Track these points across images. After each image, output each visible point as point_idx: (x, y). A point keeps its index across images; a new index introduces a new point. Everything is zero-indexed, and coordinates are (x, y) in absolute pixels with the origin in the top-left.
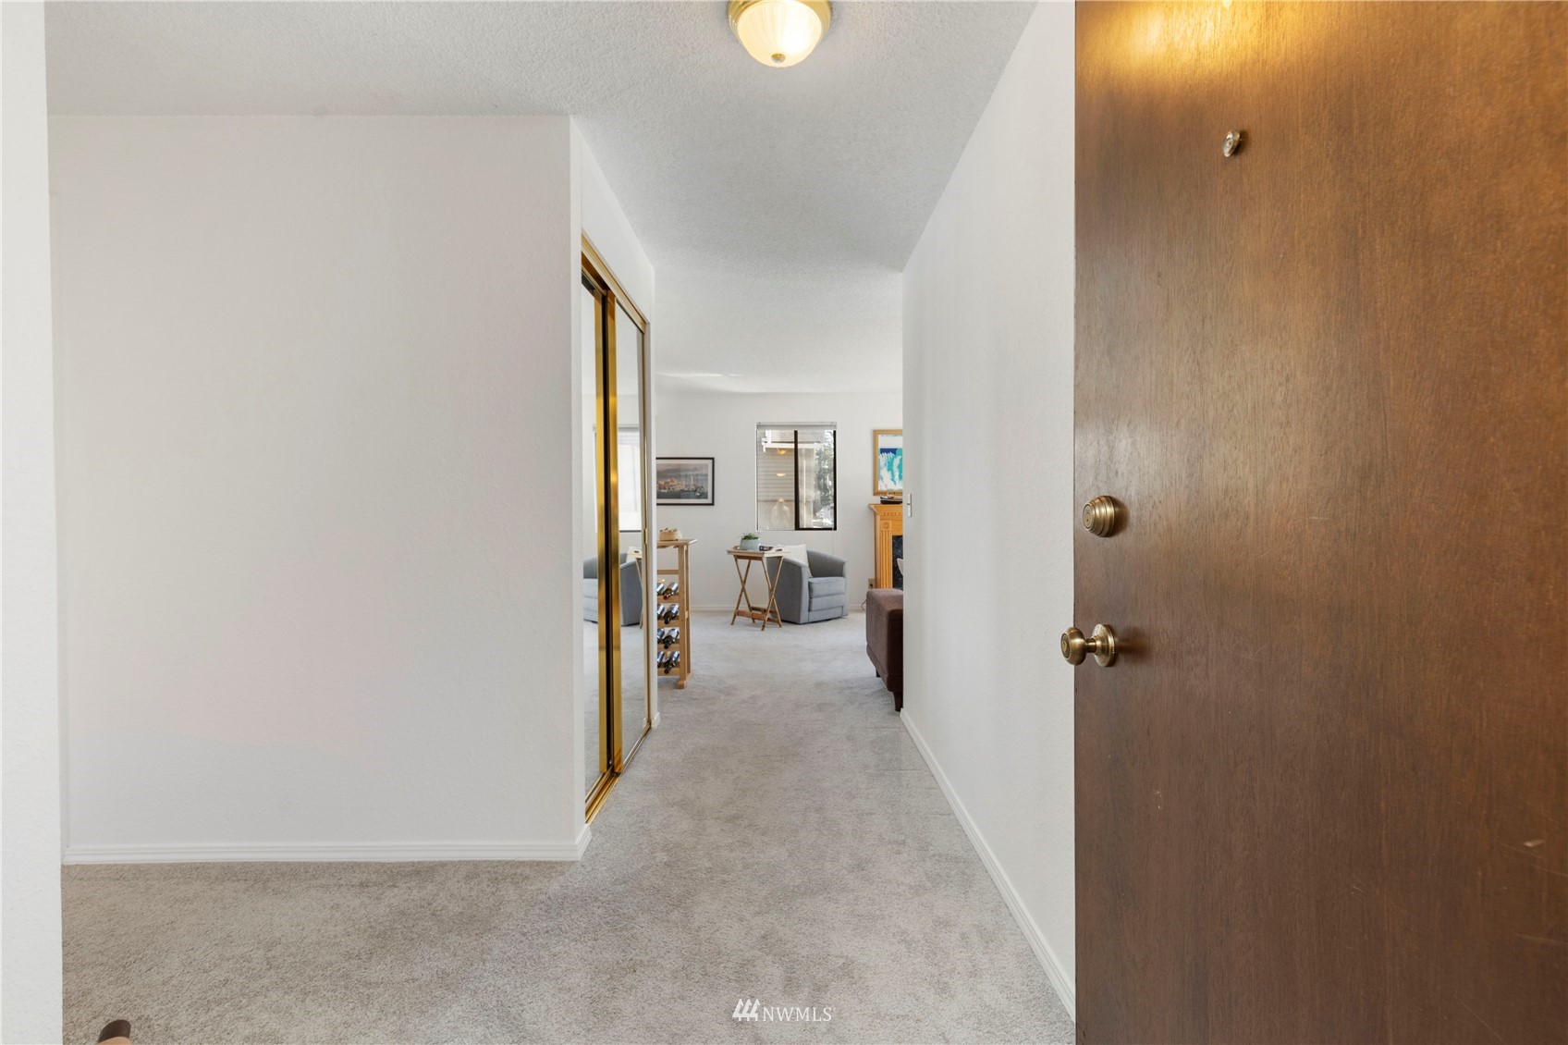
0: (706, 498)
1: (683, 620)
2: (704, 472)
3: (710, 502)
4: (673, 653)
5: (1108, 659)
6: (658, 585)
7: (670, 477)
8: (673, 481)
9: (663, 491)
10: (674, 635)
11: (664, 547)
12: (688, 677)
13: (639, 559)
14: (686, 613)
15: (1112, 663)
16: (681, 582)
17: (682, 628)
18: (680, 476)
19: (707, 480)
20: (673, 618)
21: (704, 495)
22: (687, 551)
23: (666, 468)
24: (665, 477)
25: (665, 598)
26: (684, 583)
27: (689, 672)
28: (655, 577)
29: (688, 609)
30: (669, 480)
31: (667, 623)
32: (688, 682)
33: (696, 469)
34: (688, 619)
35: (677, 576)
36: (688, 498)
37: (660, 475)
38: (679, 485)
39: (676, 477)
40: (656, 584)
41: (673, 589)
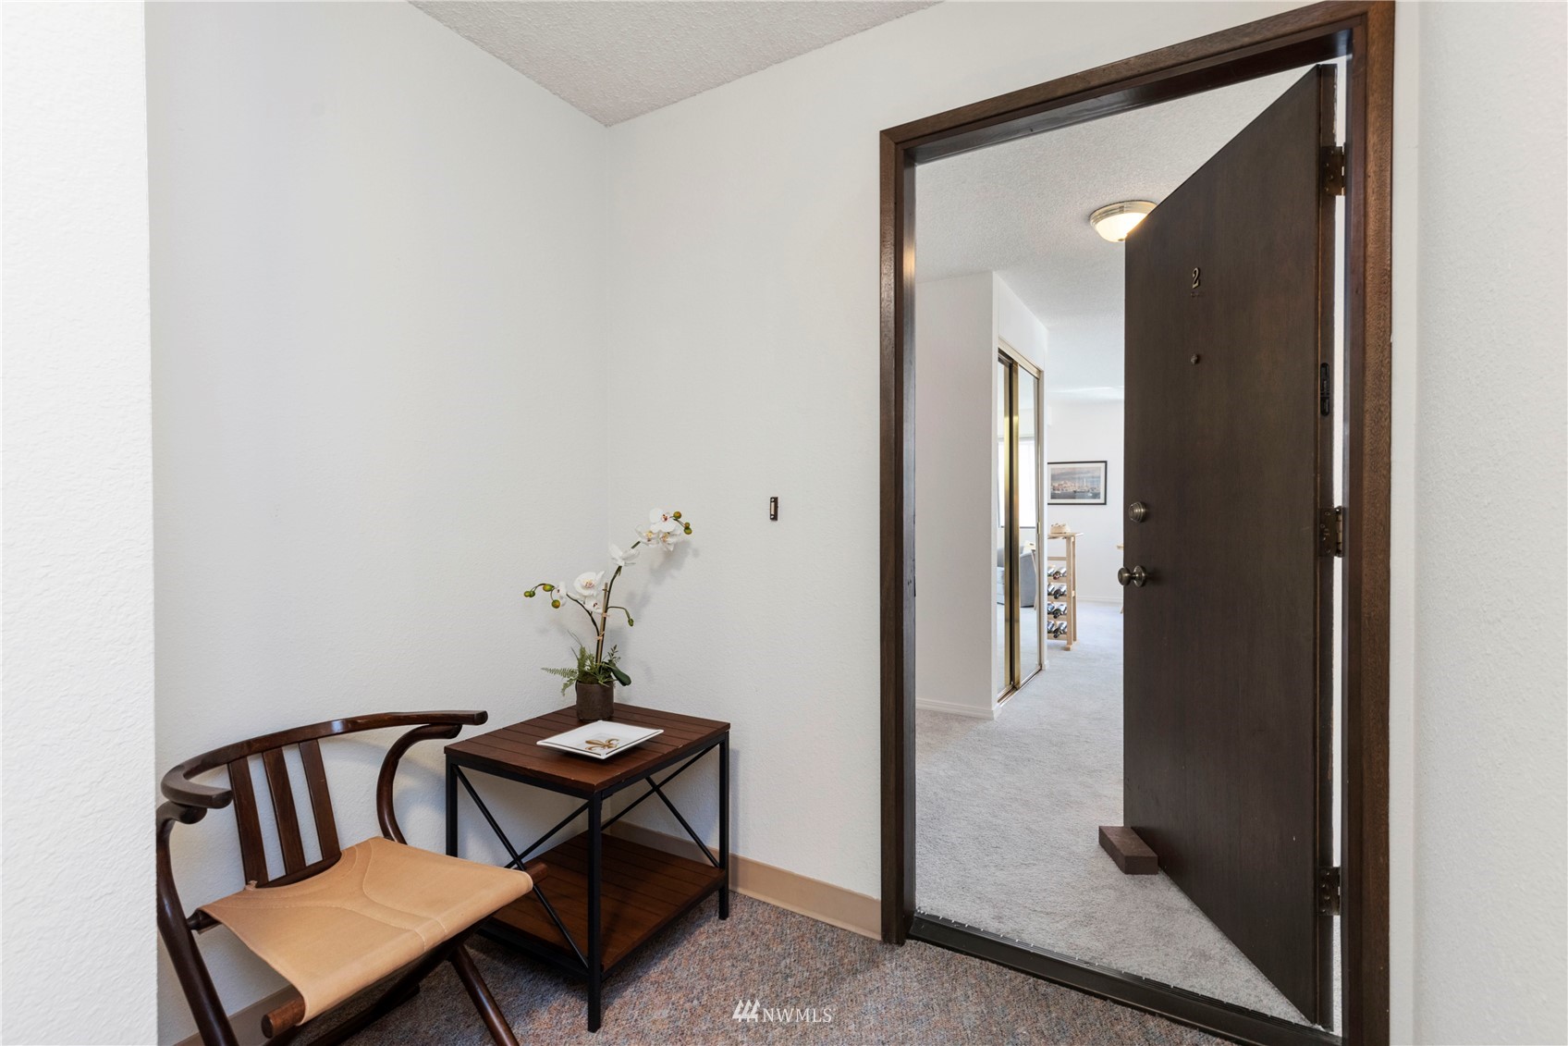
0: (1099, 498)
1: (1070, 597)
2: (1096, 474)
3: (1103, 502)
4: (1062, 624)
5: (1141, 583)
6: (1049, 568)
7: (1064, 479)
8: (1065, 483)
9: (1056, 492)
10: (1062, 609)
11: (1054, 538)
12: (1074, 643)
13: (1033, 551)
14: (1073, 592)
15: (1143, 585)
16: (1069, 567)
17: (1069, 603)
18: (1074, 479)
19: (1099, 481)
20: (1061, 595)
21: (1096, 496)
22: (1074, 543)
23: (1060, 472)
24: (1058, 479)
25: (1055, 578)
26: (1072, 567)
27: (1075, 640)
28: (1046, 563)
29: (1074, 589)
30: (1062, 482)
31: (1056, 598)
32: (1074, 646)
33: (1088, 472)
34: (1074, 597)
35: (1065, 562)
36: (1083, 498)
37: (1054, 478)
38: (1070, 487)
39: (1069, 480)
40: (1049, 567)
41: (1062, 572)
